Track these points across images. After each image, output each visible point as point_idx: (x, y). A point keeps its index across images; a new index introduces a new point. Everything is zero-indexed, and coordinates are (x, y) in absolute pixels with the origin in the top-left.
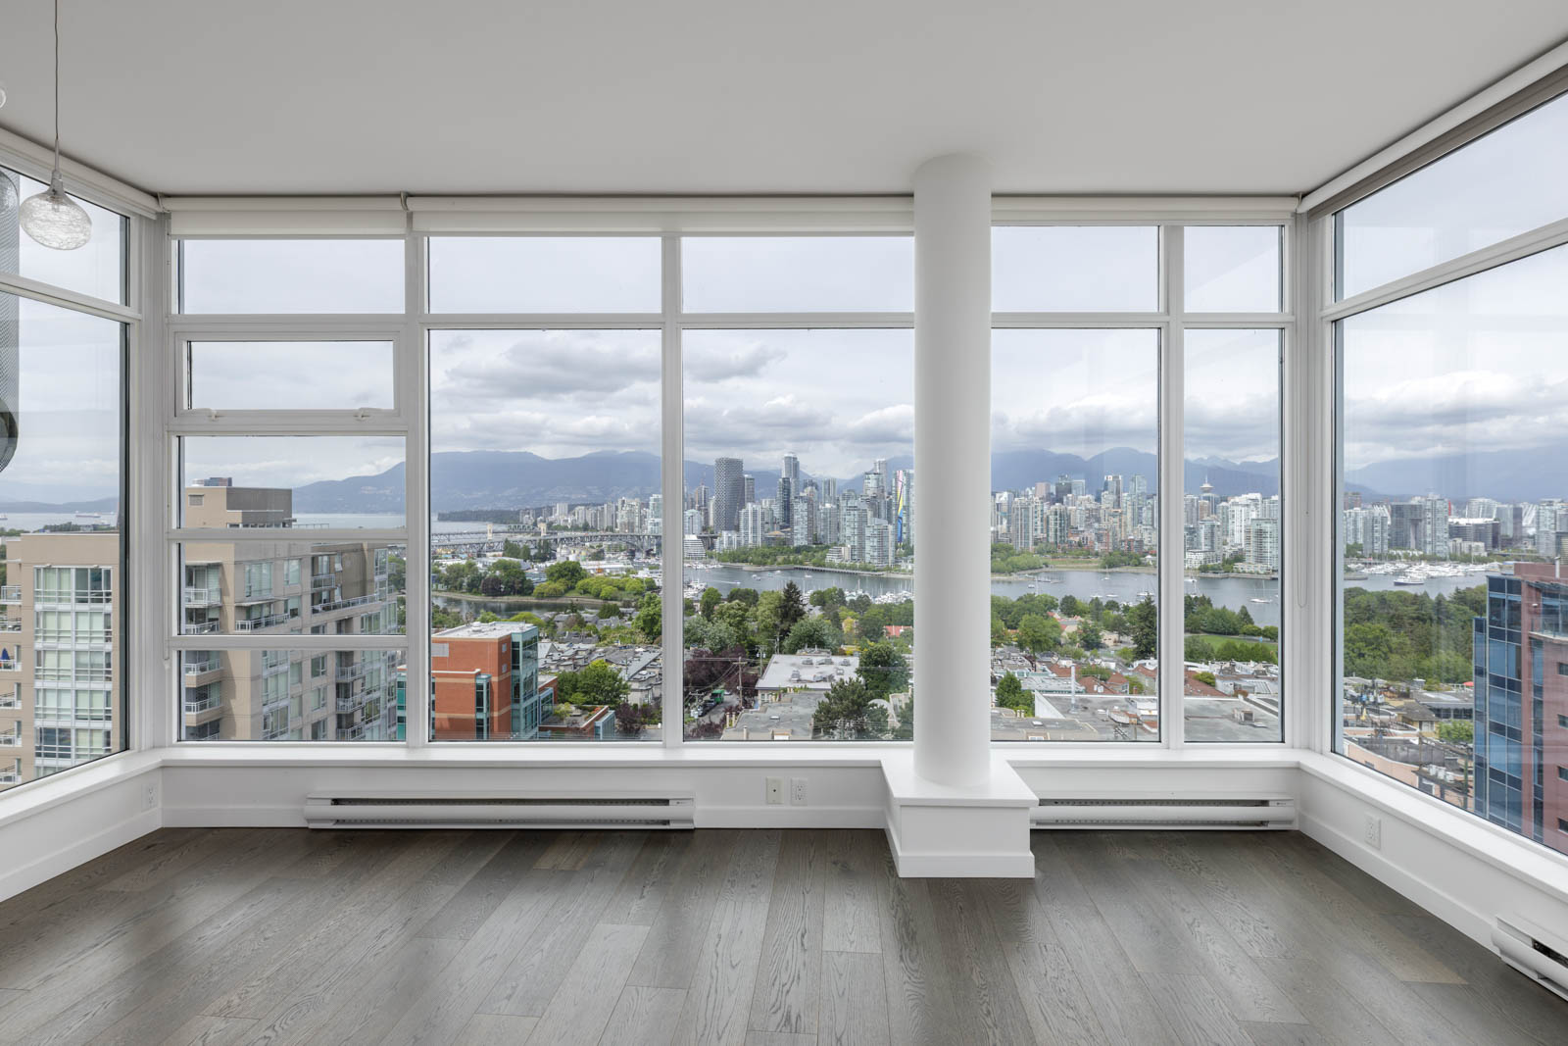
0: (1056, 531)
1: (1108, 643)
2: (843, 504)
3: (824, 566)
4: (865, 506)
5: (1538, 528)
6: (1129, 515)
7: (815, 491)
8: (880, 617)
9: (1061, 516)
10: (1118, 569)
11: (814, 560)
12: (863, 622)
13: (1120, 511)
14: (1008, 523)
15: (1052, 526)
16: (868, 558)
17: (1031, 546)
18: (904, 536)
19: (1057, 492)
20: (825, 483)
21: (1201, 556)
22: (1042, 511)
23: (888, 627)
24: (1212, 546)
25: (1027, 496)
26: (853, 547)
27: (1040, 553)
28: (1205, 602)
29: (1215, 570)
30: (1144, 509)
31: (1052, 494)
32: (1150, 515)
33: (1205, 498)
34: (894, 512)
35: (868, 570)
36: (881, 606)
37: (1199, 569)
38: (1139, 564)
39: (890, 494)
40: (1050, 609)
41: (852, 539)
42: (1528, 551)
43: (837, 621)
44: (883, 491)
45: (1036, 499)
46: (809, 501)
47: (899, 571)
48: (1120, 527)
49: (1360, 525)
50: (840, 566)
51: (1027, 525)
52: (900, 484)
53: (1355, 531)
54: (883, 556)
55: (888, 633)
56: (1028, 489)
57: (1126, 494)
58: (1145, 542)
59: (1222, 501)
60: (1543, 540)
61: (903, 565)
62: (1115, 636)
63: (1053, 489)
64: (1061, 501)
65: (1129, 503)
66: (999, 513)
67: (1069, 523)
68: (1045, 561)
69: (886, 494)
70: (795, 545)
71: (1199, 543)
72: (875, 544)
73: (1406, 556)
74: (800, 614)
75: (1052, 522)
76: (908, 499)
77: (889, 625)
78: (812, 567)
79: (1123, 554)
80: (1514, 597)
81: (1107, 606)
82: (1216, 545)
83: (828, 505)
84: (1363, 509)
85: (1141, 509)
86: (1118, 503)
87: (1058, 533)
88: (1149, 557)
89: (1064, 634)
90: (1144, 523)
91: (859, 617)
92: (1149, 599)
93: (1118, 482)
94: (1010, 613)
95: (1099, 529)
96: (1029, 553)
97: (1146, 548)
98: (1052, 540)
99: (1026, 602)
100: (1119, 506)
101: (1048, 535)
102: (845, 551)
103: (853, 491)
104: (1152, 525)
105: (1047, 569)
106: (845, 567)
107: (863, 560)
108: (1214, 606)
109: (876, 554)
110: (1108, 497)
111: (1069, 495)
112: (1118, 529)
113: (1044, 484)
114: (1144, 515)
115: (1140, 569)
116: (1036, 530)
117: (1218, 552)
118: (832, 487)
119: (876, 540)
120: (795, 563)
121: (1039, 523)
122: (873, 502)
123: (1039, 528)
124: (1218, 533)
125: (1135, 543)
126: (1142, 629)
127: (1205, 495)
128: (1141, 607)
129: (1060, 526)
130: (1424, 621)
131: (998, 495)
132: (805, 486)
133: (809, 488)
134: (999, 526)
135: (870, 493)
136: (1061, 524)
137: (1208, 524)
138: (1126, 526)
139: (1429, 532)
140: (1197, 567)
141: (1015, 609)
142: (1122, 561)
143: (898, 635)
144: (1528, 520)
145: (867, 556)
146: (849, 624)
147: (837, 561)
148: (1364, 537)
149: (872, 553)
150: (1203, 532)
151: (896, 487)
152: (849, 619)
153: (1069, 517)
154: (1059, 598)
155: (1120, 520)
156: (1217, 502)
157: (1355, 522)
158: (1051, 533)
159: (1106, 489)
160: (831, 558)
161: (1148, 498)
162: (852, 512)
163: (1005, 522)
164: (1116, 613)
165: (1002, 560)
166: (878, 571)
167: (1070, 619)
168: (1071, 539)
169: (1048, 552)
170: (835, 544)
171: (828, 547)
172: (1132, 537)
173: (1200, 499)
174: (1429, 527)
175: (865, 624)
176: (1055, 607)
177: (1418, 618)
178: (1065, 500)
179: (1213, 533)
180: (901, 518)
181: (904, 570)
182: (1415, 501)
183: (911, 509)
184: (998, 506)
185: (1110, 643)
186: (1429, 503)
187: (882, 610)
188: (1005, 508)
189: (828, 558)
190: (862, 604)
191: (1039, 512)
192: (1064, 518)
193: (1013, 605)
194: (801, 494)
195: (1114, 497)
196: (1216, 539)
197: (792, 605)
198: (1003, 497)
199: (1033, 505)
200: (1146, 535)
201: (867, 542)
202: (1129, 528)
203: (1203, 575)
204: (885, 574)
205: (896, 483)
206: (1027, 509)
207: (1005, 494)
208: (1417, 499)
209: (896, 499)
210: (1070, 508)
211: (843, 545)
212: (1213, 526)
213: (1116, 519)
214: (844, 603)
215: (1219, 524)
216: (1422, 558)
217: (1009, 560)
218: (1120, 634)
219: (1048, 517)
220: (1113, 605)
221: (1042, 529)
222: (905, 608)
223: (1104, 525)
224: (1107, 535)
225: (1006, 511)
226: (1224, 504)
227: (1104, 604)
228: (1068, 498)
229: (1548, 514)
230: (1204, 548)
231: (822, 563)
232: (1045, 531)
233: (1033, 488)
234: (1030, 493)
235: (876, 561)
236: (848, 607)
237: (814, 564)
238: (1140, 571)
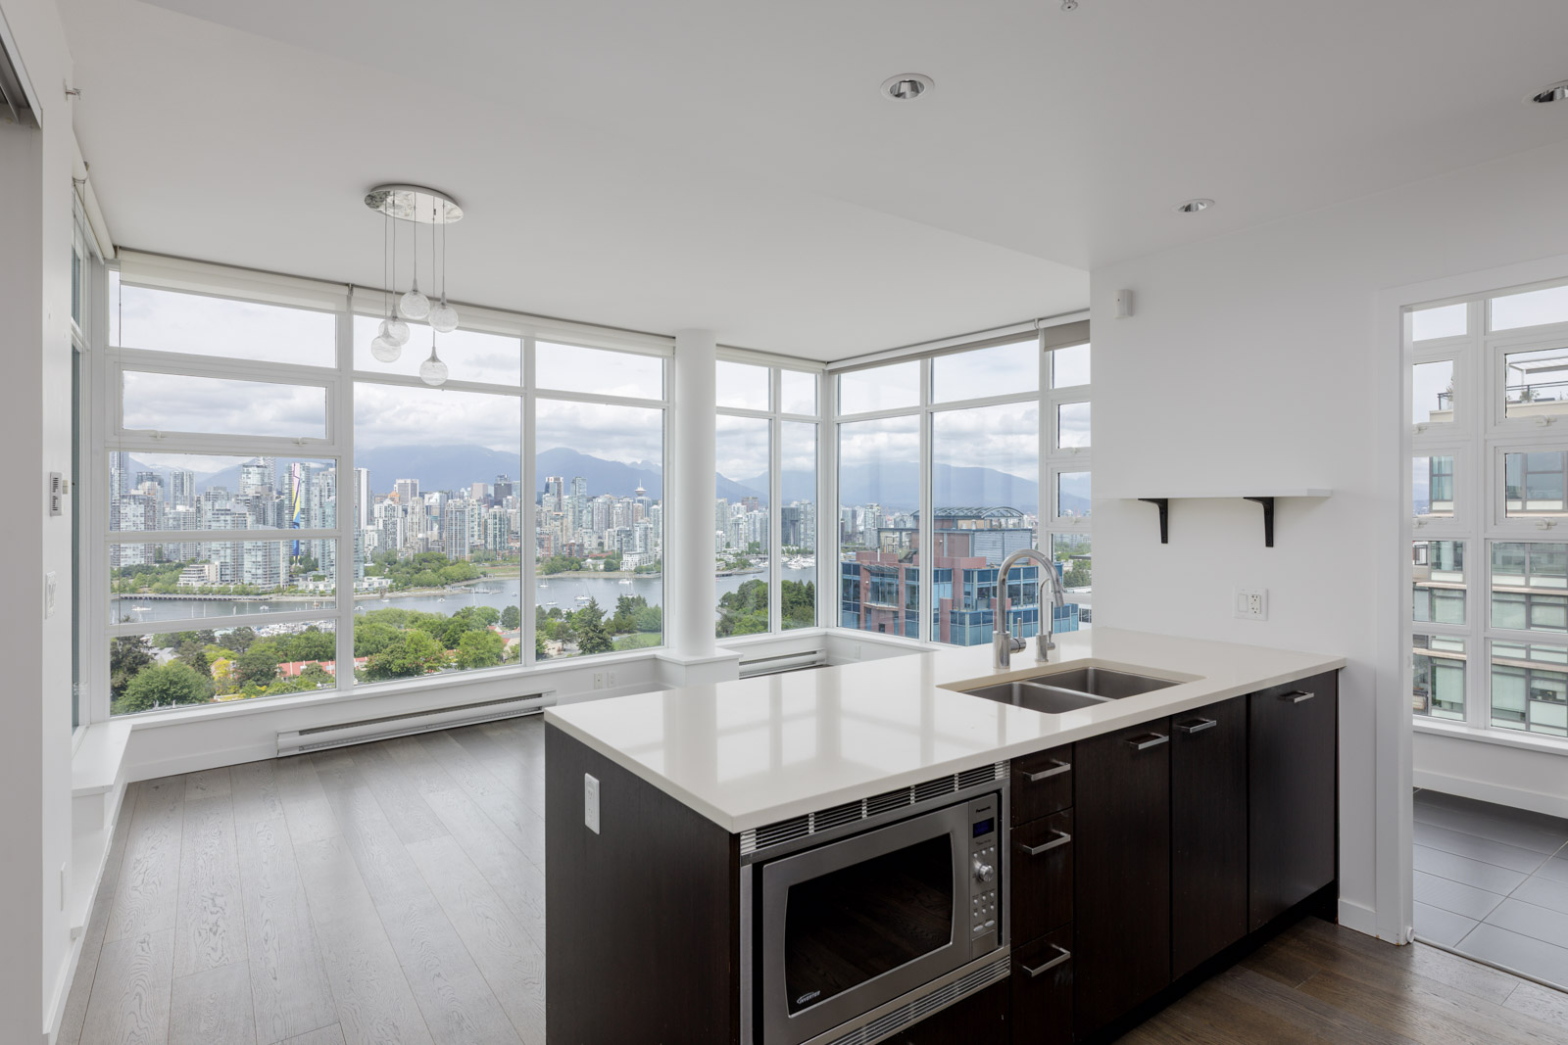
0: (495, 536)
1: (551, 652)
2: (207, 506)
3: (175, 592)
4: (242, 509)
5: (865, 526)
6: (570, 518)
7: (158, 487)
8: (269, 653)
9: (500, 520)
10: (559, 575)
11: (157, 585)
12: (244, 662)
13: (561, 514)
14: (440, 528)
15: (490, 532)
16: (247, 578)
17: (467, 555)
18: (302, 548)
19: (495, 493)
20: (176, 477)
21: (636, 558)
22: (479, 514)
23: (281, 665)
24: (646, 548)
25: (462, 497)
26: (223, 565)
27: (478, 561)
28: (640, 601)
29: (648, 570)
30: (585, 512)
31: (490, 495)
32: (590, 518)
33: (640, 501)
34: (287, 516)
35: (248, 594)
36: (271, 639)
37: (635, 571)
38: (580, 568)
39: (280, 493)
40: (490, 623)
41: (222, 553)
42: (860, 544)
43: (202, 664)
44: (270, 490)
45: (473, 501)
46: (147, 502)
47: (296, 592)
48: (562, 531)
49: (758, 525)
50: (202, 592)
51: (462, 532)
52: (296, 481)
53: (754, 531)
54: (271, 574)
55: (282, 672)
56: (463, 490)
57: (567, 497)
58: (586, 546)
59: (654, 504)
60: (868, 535)
61: (301, 584)
62: (559, 644)
63: (491, 490)
64: (499, 503)
65: (570, 506)
66: (429, 518)
67: (509, 526)
68: (483, 570)
69: (275, 494)
70: (122, 565)
71: (634, 546)
72: (260, 559)
73: (788, 551)
74: (144, 661)
75: (490, 527)
76: (308, 500)
77: (285, 662)
78: (153, 595)
79: (564, 559)
80: (856, 578)
81: (550, 614)
82: (649, 547)
83: (180, 508)
84: (760, 511)
85: (581, 512)
86: (559, 506)
87: (498, 539)
88: (589, 560)
89: (507, 648)
90: (584, 526)
91: (237, 655)
92: (594, 602)
93: (559, 484)
94: (445, 631)
95: (541, 534)
96: (464, 562)
97: (586, 552)
98: (490, 547)
99: (463, 617)
100: (560, 509)
101: (486, 542)
102: (211, 572)
103: (224, 489)
104: (592, 528)
105: (485, 579)
106: (211, 591)
107: (241, 579)
108: (648, 606)
109: (260, 572)
110: (549, 500)
111: (509, 497)
112: (559, 533)
113: (481, 484)
114: (584, 518)
115: (580, 574)
116: (473, 536)
117: (650, 553)
118: (187, 484)
119: (260, 553)
120: (125, 591)
121: (476, 528)
122: (256, 505)
123: (476, 533)
124: (651, 535)
125: (576, 547)
126: (587, 634)
127: (640, 498)
128: (583, 612)
129: (500, 531)
130: (800, 604)
131: (427, 496)
132: (140, 480)
133: (148, 484)
134: (429, 532)
135: (251, 492)
136: (500, 528)
137: (642, 526)
138: (567, 530)
139: (802, 530)
140: (633, 569)
141: (451, 627)
142: (563, 566)
143: (298, 673)
144: (859, 521)
145: (246, 574)
146: (222, 666)
147: (196, 584)
148: (761, 535)
149: (253, 571)
150: (638, 534)
151: (290, 484)
152: (222, 661)
153: (509, 520)
154: (501, 609)
155: (562, 524)
156: (649, 506)
157: (754, 523)
158: (490, 539)
159: (547, 491)
160: (188, 580)
161: (588, 501)
162: (222, 518)
163: (436, 527)
164: (559, 621)
165: (434, 571)
166: (265, 593)
167: (513, 632)
168: (512, 544)
169: (487, 560)
170: (194, 561)
171: (180, 566)
172: (573, 541)
173: (634, 502)
174: (802, 526)
175: (248, 664)
176: (496, 621)
177: (796, 602)
178: (504, 503)
179: (646, 535)
180: (298, 525)
181: (301, 592)
182: (793, 506)
183: (312, 513)
184: (428, 509)
185: (553, 652)
186: (802, 507)
187: (274, 644)
188: (436, 512)
189: (182, 581)
190: (239, 641)
191: (476, 516)
192: (502, 520)
193: (450, 622)
194: (133, 492)
195: (554, 500)
196: (649, 541)
197: (129, 650)
198: (434, 499)
199: (471, 507)
200: (586, 539)
201: (246, 556)
202: (571, 530)
203: (638, 576)
204: (275, 598)
205: (291, 479)
206: (463, 512)
207: (437, 495)
208: (795, 503)
209: (290, 500)
210: (509, 511)
211: (207, 562)
212: (646, 528)
213: (558, 523)
214: (212, 640)
215: (651, 526)
216: (798, 552)
217: (442, 571)
218: (564, 642)
219: (486, 521)
220: (556, 612)
221: (479, 535)
222: (308, 639)
223: (546, 529)
224: (549, 539)
225: (438, 515)
226: (655, 507)
227: (548, 611)
228: (507, 500)
229: (871, 515)
230: (639, 550)
231: (170, 588)
232: (482, 537)
233: (469, 489)
234: (466, 494)
235: (260, 581)
236: (219, 645)
237: (157, 591)
238: (581, 575)
